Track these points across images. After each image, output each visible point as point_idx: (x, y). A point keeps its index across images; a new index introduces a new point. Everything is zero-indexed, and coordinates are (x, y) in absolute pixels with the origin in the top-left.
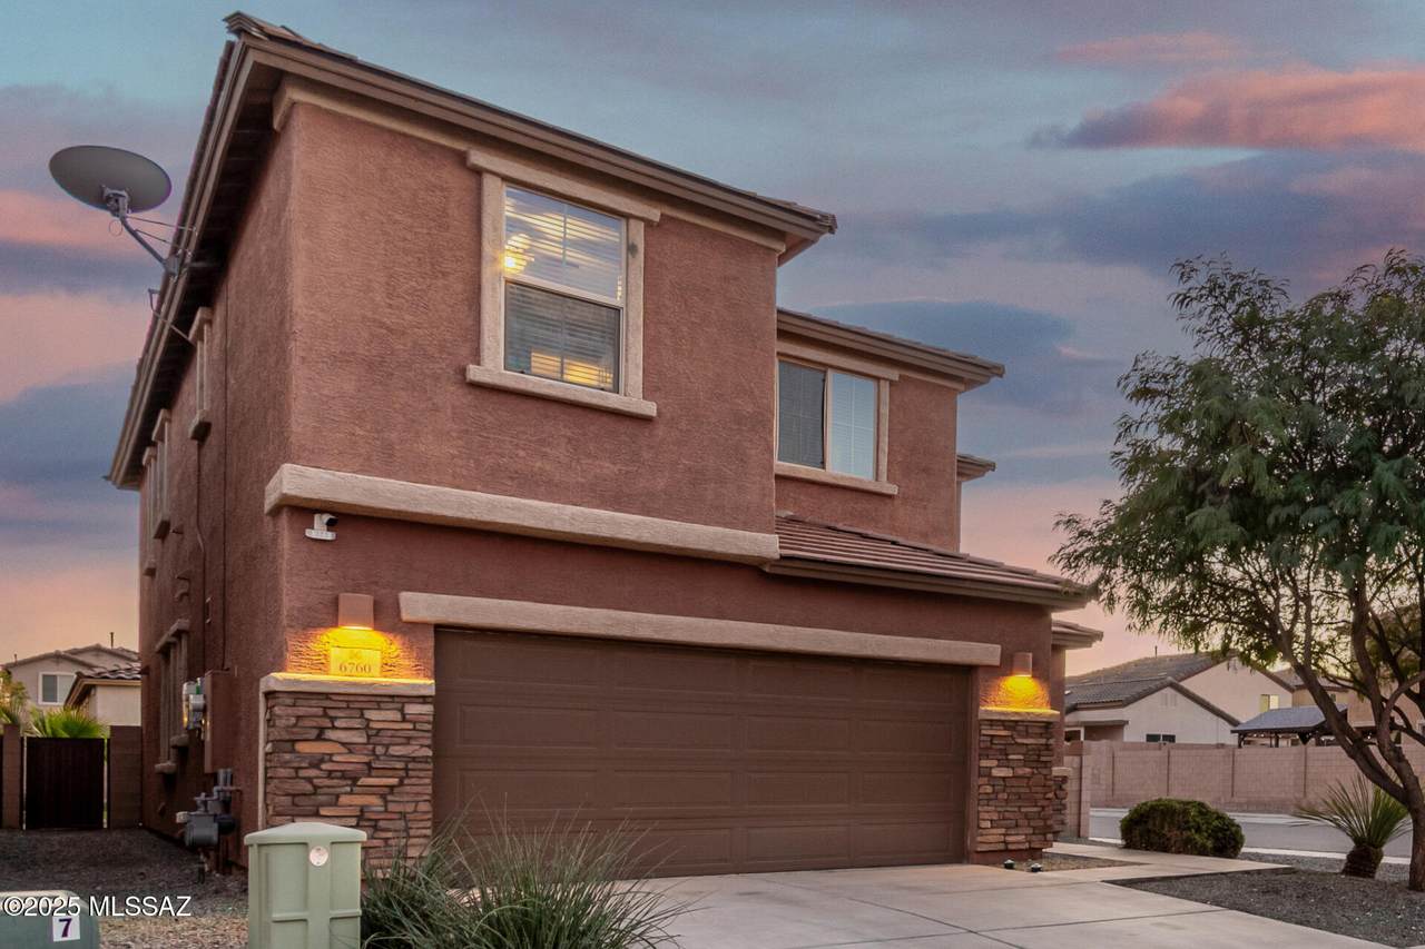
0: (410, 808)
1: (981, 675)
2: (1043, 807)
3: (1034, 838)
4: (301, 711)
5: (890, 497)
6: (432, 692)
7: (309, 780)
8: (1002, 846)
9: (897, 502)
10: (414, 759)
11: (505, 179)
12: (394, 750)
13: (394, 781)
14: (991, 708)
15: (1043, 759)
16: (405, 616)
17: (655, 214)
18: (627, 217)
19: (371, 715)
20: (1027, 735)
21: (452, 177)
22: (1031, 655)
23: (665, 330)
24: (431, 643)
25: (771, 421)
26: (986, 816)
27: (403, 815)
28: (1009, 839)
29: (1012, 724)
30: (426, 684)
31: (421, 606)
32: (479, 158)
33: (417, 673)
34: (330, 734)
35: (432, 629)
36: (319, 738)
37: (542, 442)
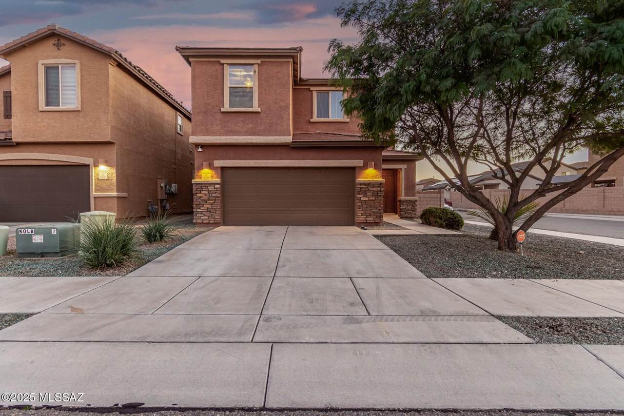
0: (216, 208)
1: (357, 169)
2: (380, 210)
3: (376, 219)
4: (197, 187)
5: (348, 122)
6: (220, 182)
7: (199, 202)
8: (365, 221)
9: (350, 124)
10: (217, 197)
11: (228, 64)
12: (213, 195)
13: (213, 202)
14: (360, 179)
15: (379, 194)
16: (215, 166)
17: (259, 61)
18: (253, 64)
19: (209, 188)
20: (373, 187)
21: (218, 67)
22: (373, 162)
23: (263, 90)
24: (220, 171)
25: (289, 107)
26: (359, 212)
27: (215, 209)
28: (367, 219)
29: (368, 184)
30: (218, 180)
31: (218, 163)
32: (222, 61)
33: (217, 178)
34: (202, 192)
35: (220, 169)
36: (200, 193)
37: (237, 123)
